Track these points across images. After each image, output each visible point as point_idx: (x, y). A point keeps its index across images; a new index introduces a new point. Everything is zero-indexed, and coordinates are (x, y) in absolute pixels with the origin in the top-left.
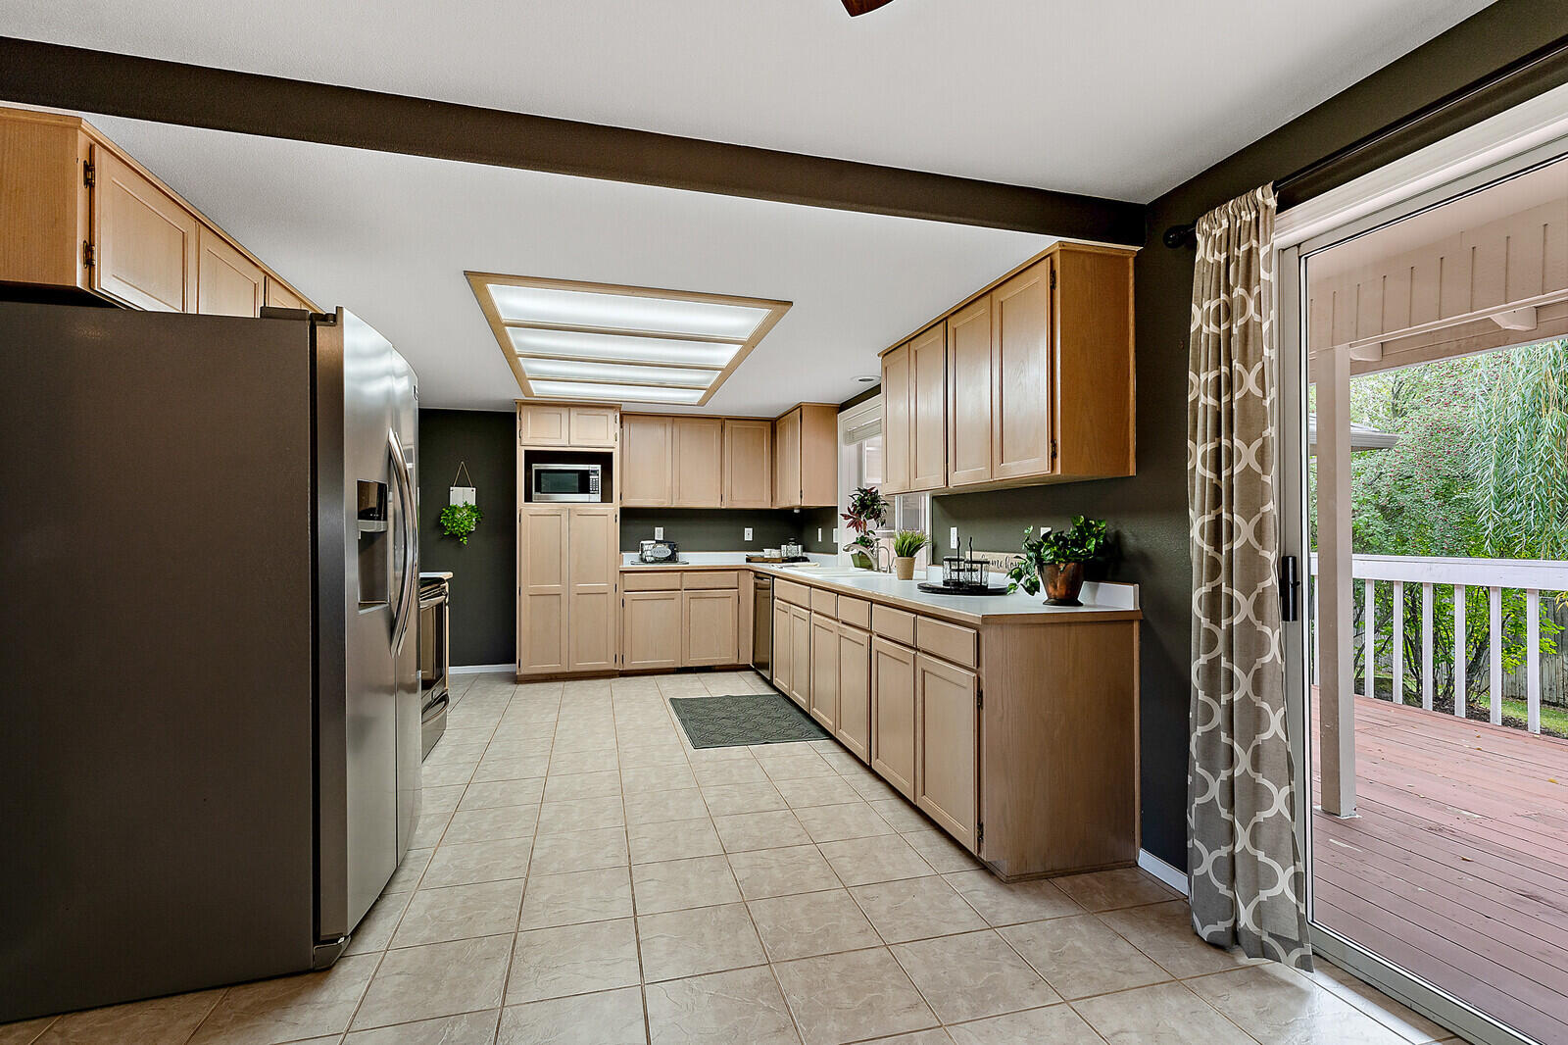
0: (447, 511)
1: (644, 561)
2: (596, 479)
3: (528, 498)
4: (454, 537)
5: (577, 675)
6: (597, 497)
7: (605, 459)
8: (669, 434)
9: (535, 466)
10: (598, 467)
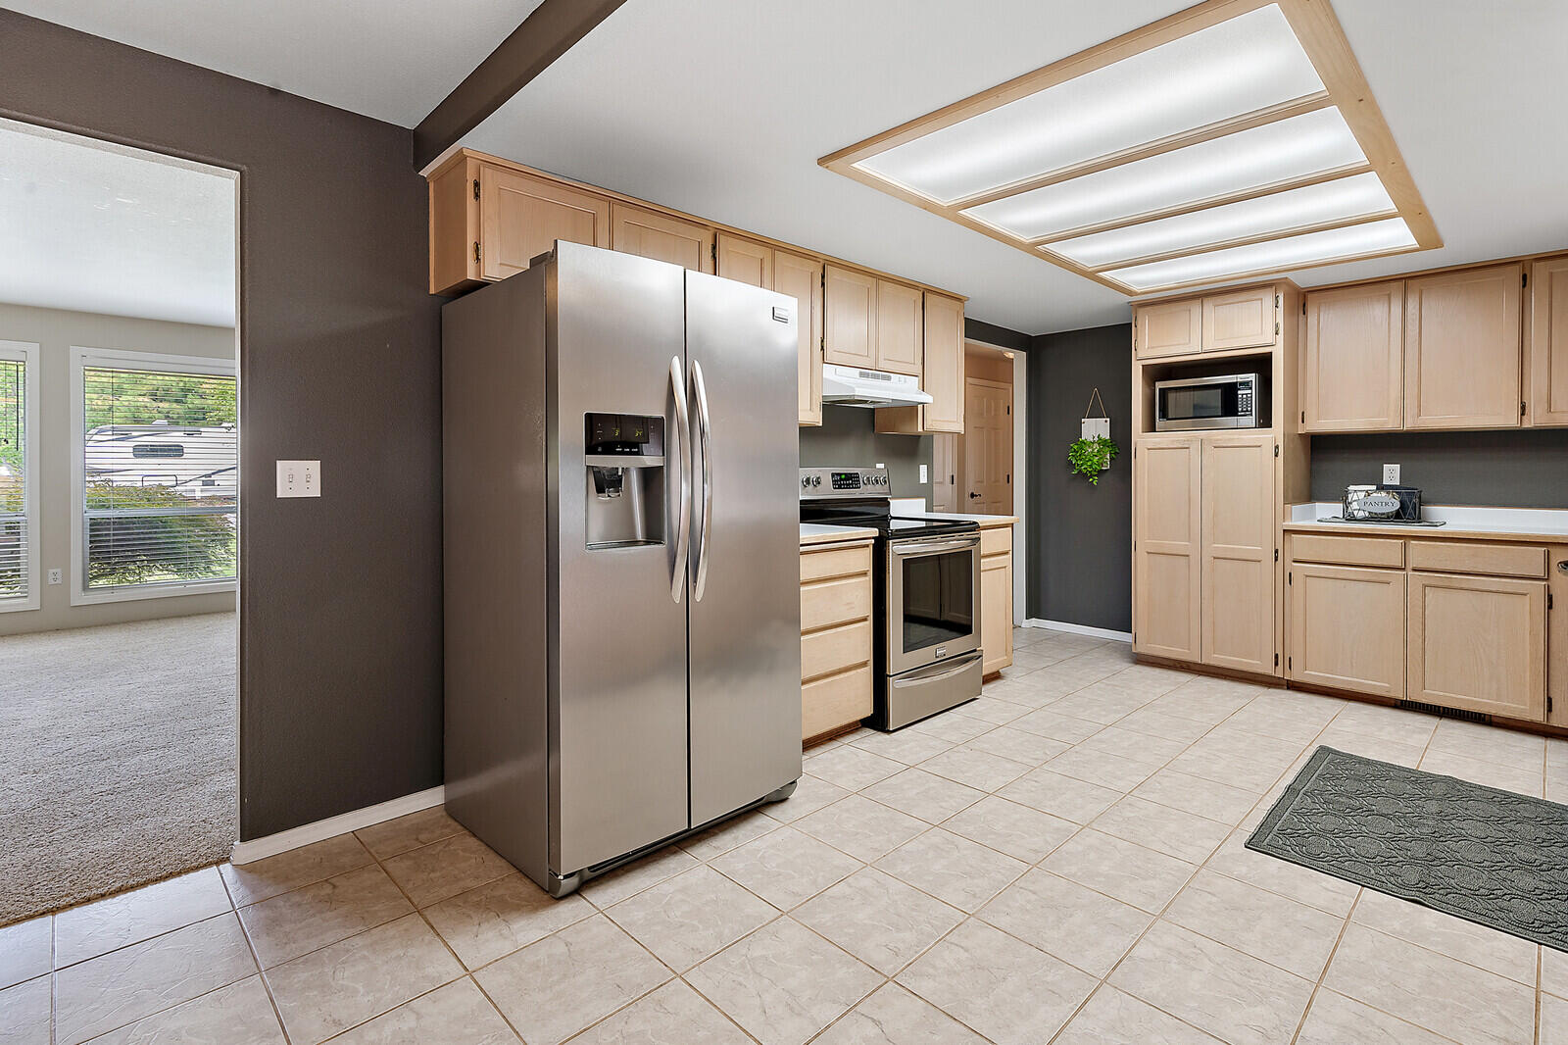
0: (1076, 447)
1: (1352, 519)
2: (1249, 395)
3: (1151, 427)
4: (1083, 476)
5: (1220, 671)
6: (1251, 420)
7: (1261, 364)
8: (1396, 308)
9: (1159, 385)
10: (1252, 377)
